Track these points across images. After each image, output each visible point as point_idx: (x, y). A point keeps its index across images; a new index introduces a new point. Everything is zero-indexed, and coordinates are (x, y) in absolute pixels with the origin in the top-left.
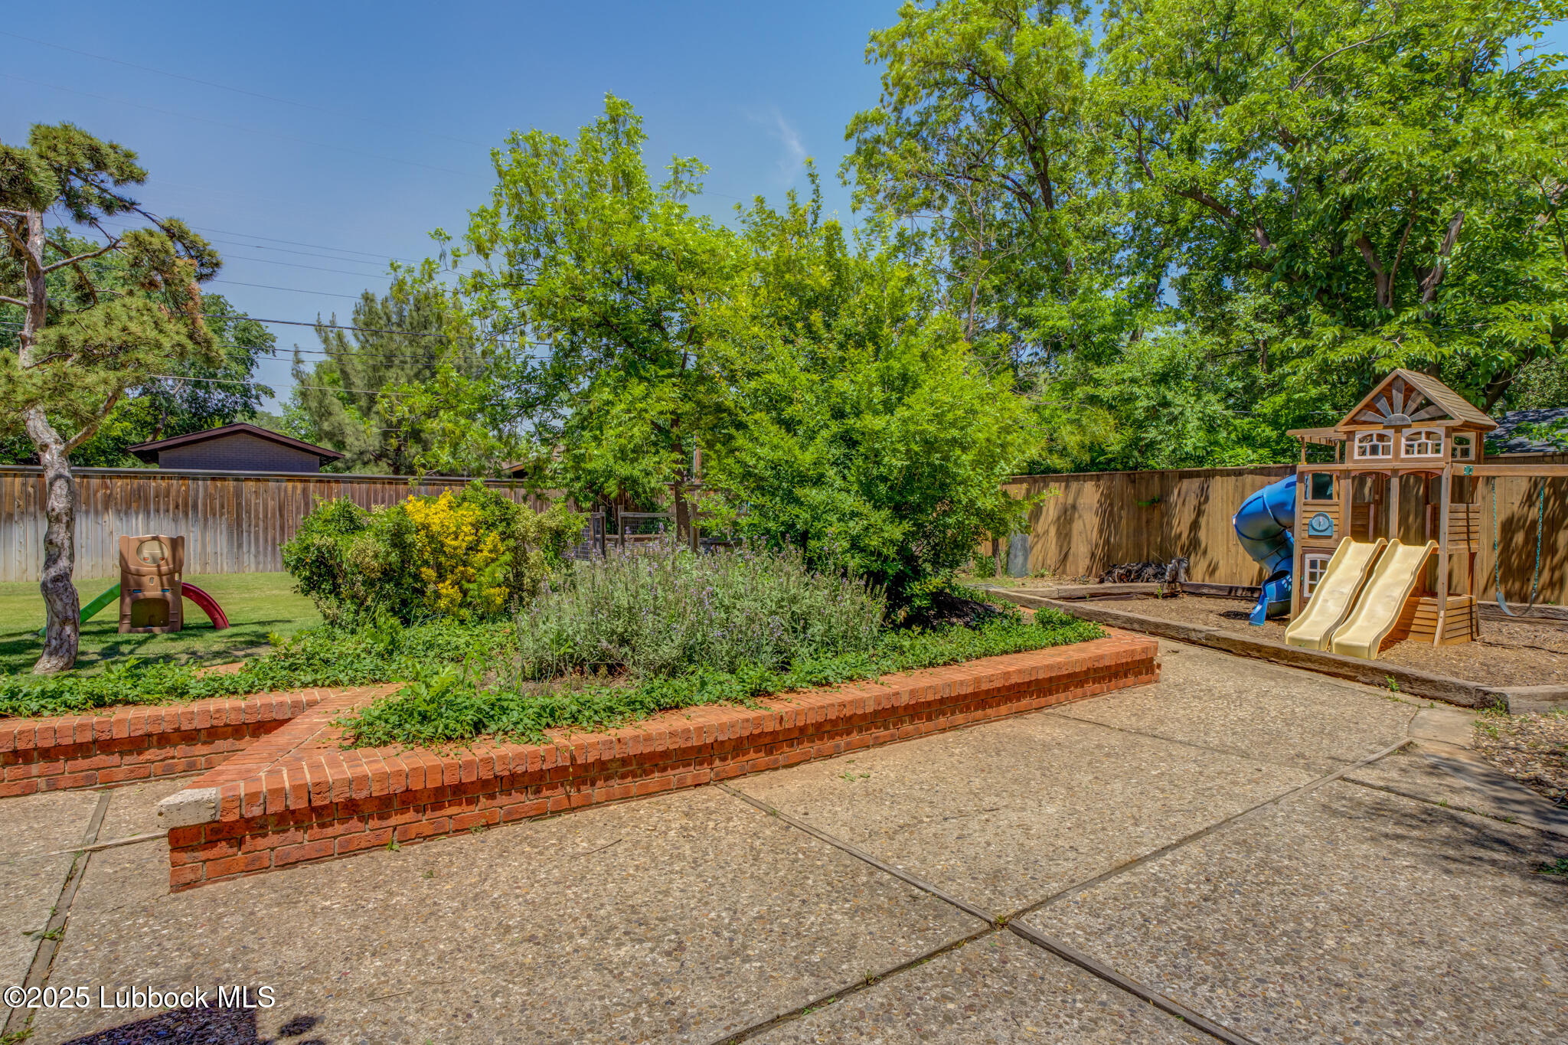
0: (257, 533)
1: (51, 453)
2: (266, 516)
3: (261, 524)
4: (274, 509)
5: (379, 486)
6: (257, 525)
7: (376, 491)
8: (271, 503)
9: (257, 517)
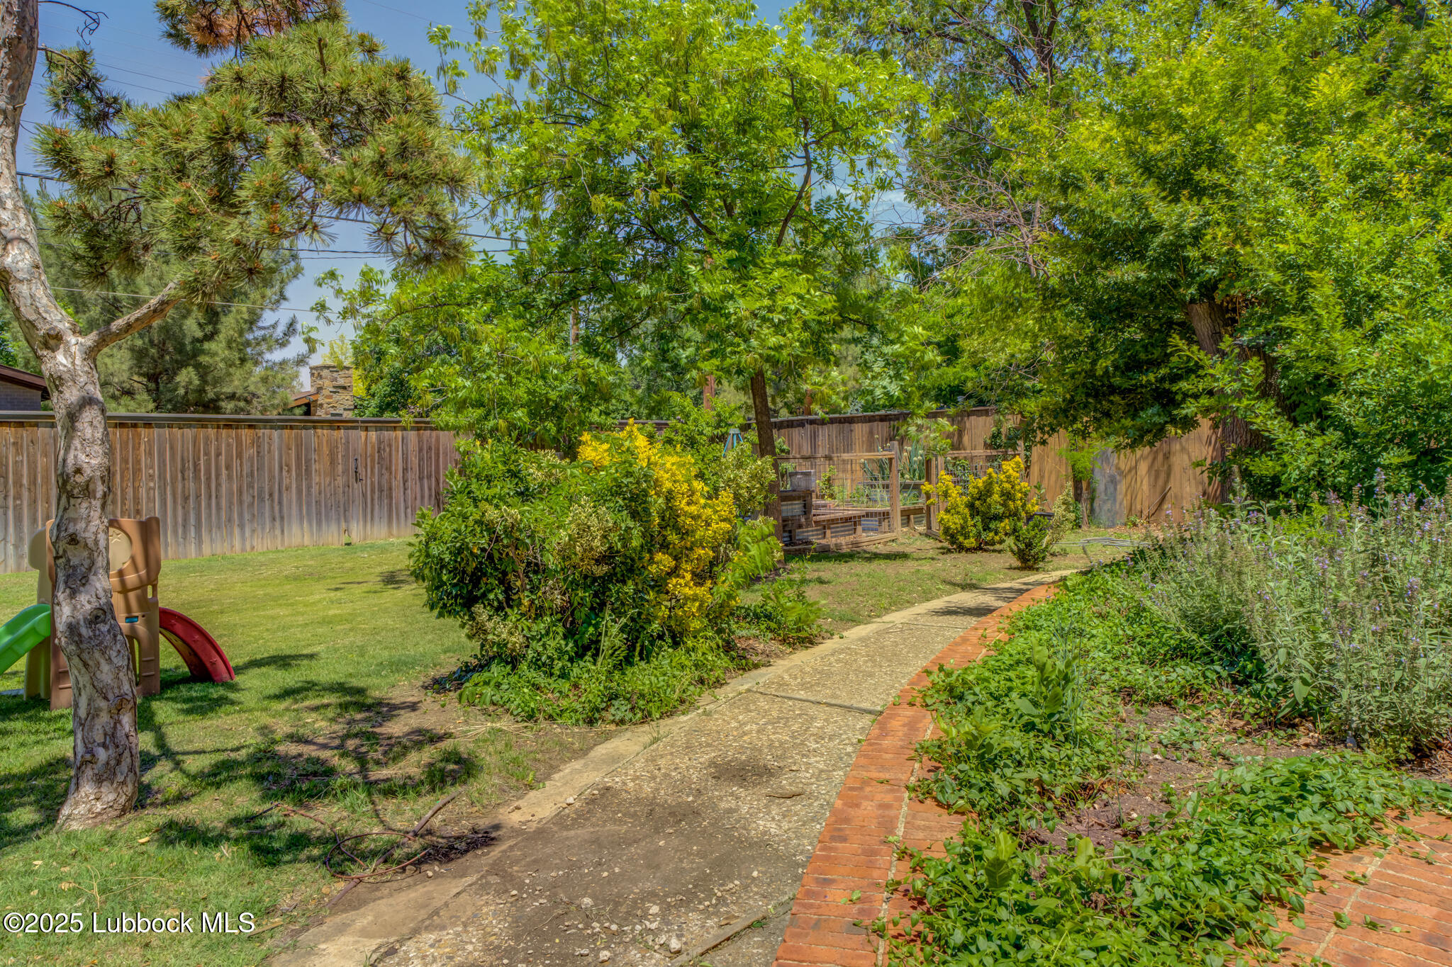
0: (18, 509)
1: (67, 351)
2: (33, 482)
3: (25, 494)
4: (47, 470)
5: (211, 432)
6: (18, 497)
7: (207, 438)
8: (41, 461)
9: (18, 484)
